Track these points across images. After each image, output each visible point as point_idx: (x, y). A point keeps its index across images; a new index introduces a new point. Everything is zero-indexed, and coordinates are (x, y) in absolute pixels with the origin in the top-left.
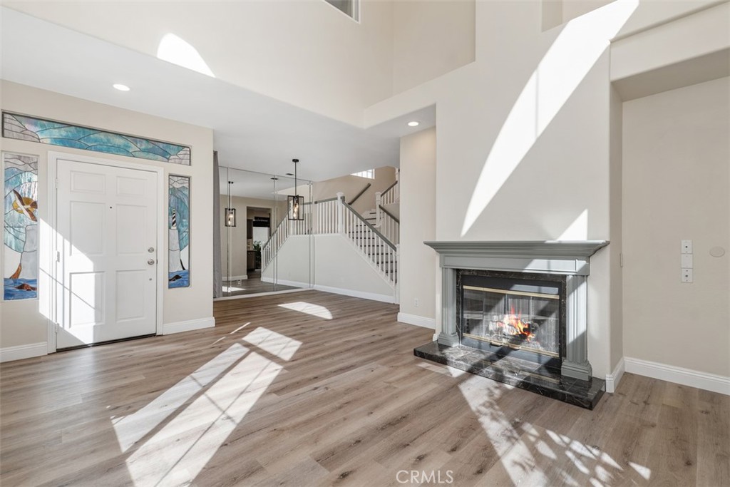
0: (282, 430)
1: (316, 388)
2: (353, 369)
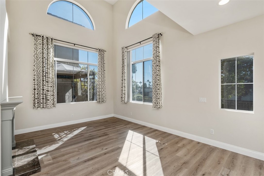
0: (116, 138)
1: (106, 149)
2: (85, 160)
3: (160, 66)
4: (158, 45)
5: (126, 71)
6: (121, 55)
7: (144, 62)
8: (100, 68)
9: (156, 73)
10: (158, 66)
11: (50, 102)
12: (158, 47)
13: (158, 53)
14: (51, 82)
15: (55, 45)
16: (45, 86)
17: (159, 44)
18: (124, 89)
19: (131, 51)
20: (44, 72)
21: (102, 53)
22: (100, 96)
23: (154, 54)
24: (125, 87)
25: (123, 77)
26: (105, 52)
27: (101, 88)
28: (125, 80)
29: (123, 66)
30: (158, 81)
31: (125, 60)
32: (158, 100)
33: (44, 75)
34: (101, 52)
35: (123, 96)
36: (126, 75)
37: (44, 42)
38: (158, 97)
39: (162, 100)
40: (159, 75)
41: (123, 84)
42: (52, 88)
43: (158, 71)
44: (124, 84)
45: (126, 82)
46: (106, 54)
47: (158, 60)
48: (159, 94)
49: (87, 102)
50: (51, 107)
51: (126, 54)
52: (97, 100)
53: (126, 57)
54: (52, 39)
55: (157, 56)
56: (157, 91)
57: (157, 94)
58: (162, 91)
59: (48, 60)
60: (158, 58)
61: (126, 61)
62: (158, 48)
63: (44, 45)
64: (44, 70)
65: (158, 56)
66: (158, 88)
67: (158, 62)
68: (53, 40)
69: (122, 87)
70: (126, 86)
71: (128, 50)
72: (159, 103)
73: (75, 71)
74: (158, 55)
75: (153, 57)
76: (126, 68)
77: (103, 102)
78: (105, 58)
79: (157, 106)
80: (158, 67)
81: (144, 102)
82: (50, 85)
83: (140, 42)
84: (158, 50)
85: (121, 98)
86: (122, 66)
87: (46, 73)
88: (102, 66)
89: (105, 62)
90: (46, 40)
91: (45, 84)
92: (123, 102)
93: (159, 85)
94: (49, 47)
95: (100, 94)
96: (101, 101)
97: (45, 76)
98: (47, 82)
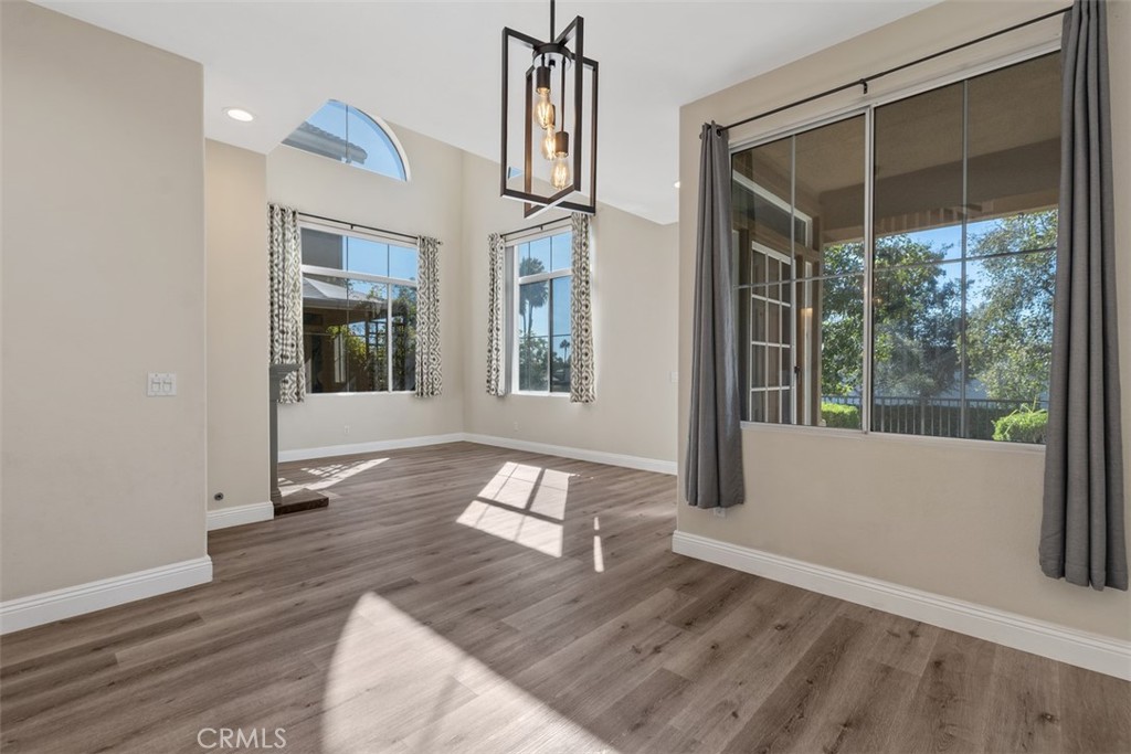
3: (588, 294)
4: (584, 241)
5: (501, 303)
6: (488, 258)
7: (551, 280)
8: (424, 293)
9: (578, 312)
10: (583, 293)
11: (290, 387)
12: (585, 244)
13: (584, 259)
14: (293, 333)
15: (303, 230)
16: (276, 344)
17: (586, 237)
18: (494, 357)
19: (516, 247)
20: (276, 306)
21: (431, 250)
22: (425, 377)
23: (574, 263)
24: (497, 350)
25: (491, 321)
26: (438, 246)
27: (427, 354)
28: (498, 329)
29: (493, 290)
30: (584, 333)
31: (499, 272)
32: (584, 382)
33: (276, 312)
34: (427, 244)
35: (494, 377)
36: (501, 315)
37: (275, 223)
38: (584, 375)
39: (595, 382)
40: (587, 318)
41: (491, 341)
42: (294, 349)
43: (584, 308)
44: (495, 342)
45: (502, 335)
46: (442, 254)
47: (584, 278)
48: (587, 366)
49: (385, 393)
50: (291, 400)
51: (501, 254)
52: (413, 389)
53: (500, 263)
54: (294, 213)
55: (581, 268)
56: (581, 359)
57: (582, 366)
58: (594, 359)
59: (284, 272)
60: (584, 273)
61: (500, 275)
62: (584, 248)
63: (275, 231)
64: (276, 300)
65: (584, 269)
66: (584, 351)
67: (584, 284)
68: (298, 215)
69: (490, 351)
70: (502, 347)
71: (509, 244)
72: (587, 390)
73: (352, 302)
74: (584, 265)
75: (573, 271)
76: (501, 294)
77: (432, 393)
78: (440, 265)
79: (582, 396)
80: (583, 297)
81: (551, 391)
82: (290, 342)
83: (541, 226)
84: (584, 254)
85: (488, 381)
86: (489, 289)
87: (279, 307)
88: (429, 288)
89: (439, 275)
90: (280, 216)
91: (277, 337)
92: (493, 393)
93: (587, 342)
94: (289, 235)
95: (425, 371)
96: (427, 393)
97: (278, 316)
98: (283, 332)
